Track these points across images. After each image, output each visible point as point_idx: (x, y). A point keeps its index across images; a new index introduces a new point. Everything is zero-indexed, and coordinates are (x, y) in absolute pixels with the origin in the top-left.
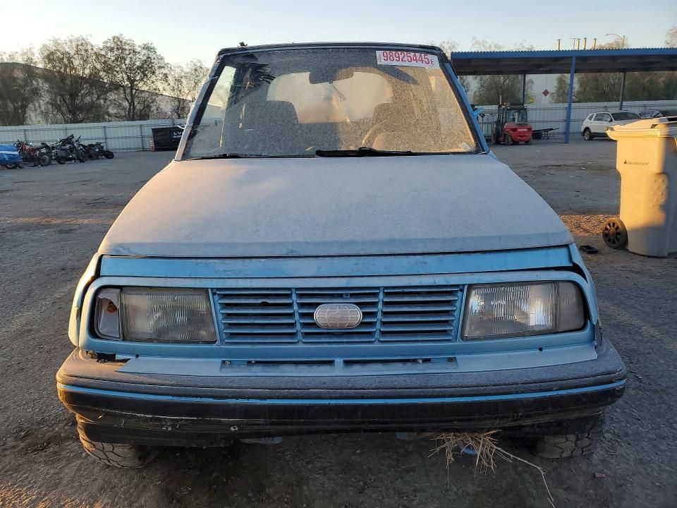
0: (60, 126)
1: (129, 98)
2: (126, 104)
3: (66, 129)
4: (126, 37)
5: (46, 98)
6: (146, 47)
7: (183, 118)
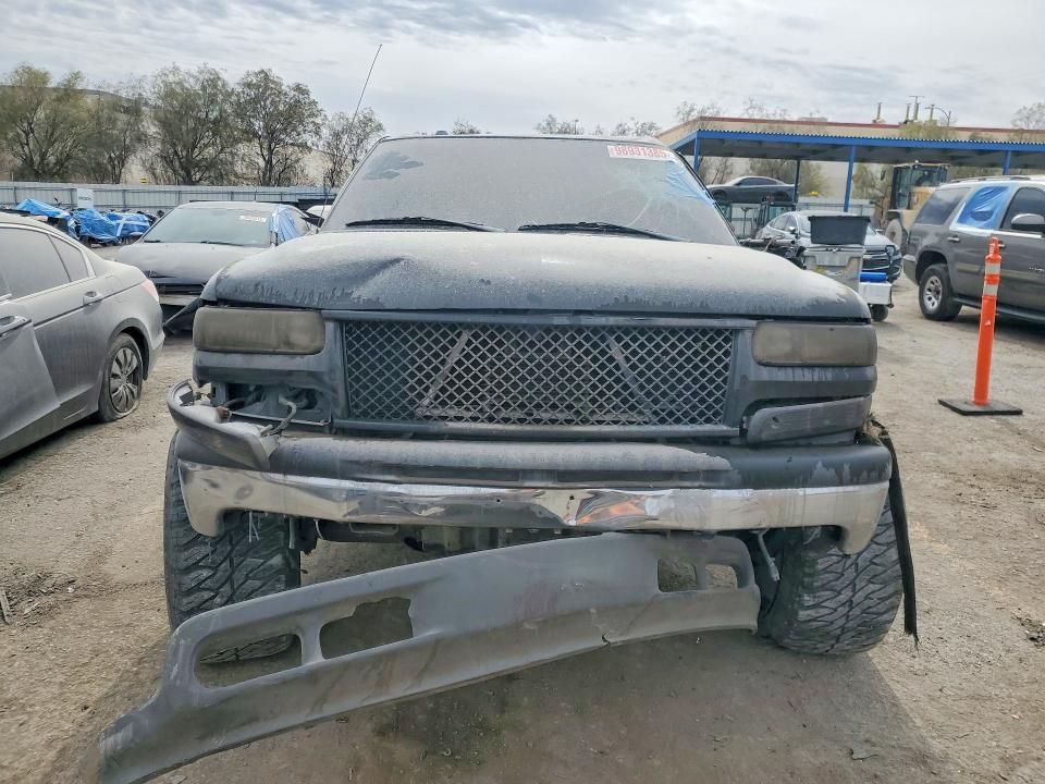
0: (173, 188)
1: (265, 153)
2: (262, 163)
3: (180, 192)
4: (275, 73)
5: (155, 149)
6: (298, 88)
7: (338, 186)
